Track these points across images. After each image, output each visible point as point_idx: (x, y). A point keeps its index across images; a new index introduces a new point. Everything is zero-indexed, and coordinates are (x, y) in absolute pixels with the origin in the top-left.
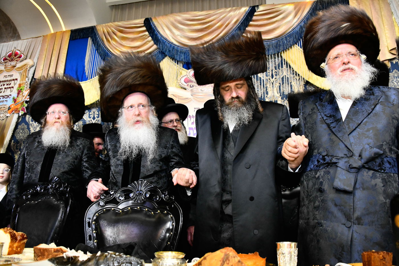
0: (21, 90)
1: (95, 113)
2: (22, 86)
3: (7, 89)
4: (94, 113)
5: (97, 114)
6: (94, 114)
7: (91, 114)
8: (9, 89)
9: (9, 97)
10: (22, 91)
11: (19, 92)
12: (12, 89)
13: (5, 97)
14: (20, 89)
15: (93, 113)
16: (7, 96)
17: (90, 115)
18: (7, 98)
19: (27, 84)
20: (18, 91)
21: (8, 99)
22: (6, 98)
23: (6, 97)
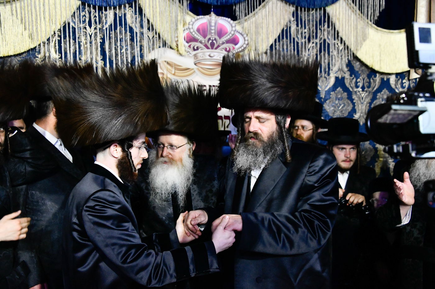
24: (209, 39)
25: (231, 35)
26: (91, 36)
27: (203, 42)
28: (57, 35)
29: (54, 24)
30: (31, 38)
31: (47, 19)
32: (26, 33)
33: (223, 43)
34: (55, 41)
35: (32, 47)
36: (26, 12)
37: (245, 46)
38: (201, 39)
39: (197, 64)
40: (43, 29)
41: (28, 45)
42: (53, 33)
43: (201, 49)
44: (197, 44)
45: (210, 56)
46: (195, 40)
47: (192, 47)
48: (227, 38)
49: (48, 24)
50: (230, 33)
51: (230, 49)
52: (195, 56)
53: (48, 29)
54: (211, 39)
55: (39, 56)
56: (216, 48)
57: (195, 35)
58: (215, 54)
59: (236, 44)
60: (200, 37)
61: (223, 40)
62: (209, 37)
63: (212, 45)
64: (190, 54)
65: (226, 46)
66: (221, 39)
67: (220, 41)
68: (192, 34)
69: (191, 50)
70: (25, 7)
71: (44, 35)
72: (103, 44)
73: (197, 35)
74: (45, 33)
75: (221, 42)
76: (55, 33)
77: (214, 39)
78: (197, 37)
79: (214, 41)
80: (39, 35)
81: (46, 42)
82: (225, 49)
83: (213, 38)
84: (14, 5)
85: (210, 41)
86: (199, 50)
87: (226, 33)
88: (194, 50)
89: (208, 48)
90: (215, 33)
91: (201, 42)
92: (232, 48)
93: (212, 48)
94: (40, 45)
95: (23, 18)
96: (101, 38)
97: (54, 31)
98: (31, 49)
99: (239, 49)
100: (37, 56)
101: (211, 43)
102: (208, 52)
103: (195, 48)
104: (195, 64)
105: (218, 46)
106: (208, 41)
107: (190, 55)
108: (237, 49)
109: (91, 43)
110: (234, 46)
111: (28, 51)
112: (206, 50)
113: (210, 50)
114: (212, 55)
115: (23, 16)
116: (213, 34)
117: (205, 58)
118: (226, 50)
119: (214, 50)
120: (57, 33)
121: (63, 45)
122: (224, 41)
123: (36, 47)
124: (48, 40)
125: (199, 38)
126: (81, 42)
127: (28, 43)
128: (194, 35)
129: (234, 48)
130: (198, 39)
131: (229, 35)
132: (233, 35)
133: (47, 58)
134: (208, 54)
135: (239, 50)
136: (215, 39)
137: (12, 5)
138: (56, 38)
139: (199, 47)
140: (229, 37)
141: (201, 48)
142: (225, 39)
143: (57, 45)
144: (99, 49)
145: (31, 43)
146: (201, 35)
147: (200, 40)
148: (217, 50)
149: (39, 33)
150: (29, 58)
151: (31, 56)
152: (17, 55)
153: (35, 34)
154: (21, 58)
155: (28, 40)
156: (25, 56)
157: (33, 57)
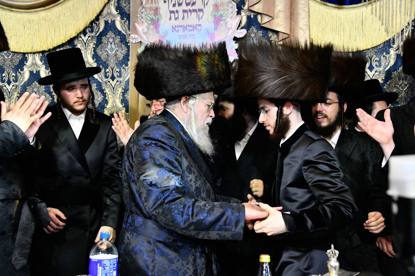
0: (221, 16)
2: (221, 8)
3: (189, 13)
4: (371, 59)
5: (376, 61)
8: (194, 14)
9: (196, 29)
10: (223, 18)
11: (217, 21)
12: (201, 14)
13: (188, 28)
14: (219, 14)
15: (369, 61)
16: (191, 26)
18: (194, 30)
19: (232, 6)
20: (215, 18)
21: (195, 32)
22: (191, 30)
23: (191, 28)
28: (411, 25)
29: (408, 16)
30: (386, 31)
31: (403, 13)
32: (383, 28)
34: (409, 31)
35: (387, 39)
36: (385, 9)
40: (398, 21)
41: (384, 38)
42: (407, 24)
49: (403, 16)
53: (403, 22)
55: (394, 46)
70: (383, 5)
71: (398, 27)
74: (399, 25)
80: (394, 28)
81: (400, 33)
84: (374, 5)
94: (394, 36)
95: (381, 15)
97: (408, 23)
98: (386, 41)
100: (392, 46)
115: (381, 13)
120: (411, 23)
123: (390, 39)
124: (402, 31)
127: (384, 36)
133: (400, 47)
137: (373, 5)
138: (410, 28)
145: (386, 36)
149: (395, 26)
150: (384, 49)
151: (387, 47)
152: (374, 47)
153: (391, 27)
154: (377, 49)
155: (384, 33)
156: (382, 48)
157: (388, 47)
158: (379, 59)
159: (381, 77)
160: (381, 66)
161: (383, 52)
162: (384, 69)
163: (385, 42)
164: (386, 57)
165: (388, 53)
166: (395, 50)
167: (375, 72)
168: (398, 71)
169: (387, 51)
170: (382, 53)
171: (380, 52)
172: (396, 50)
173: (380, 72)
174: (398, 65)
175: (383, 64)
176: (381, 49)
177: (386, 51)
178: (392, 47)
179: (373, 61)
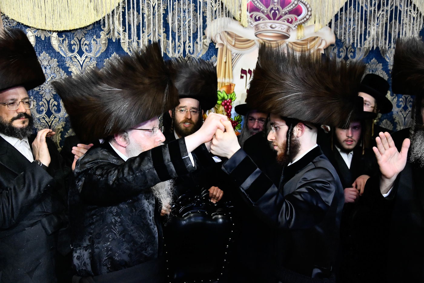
1: (82, 43)
4: (80, 41)
5: (86, 44)
6: (80, 44)
7: (74, 44)
15: (78, 43)
17: (70, 46)
24: (272, 9)
25: (294, 5)
26: (154, 8)
27: (265, 11)
28: (121, 6)
30: (96, 10)
32: (92, 5)
33: (286, 14)
34: (120, 13)
35: (98, 19)
37: (307, 17)
38: (263, 8)
39: (258, 36)
40: (108, 1)
41: (93, 18)
42: (117, 5)
43: (263, 20)
44: (260, 14)
45: (271, 27)
46: (257, 10)
47: (253, 17)
48: (290, 8)
50: (294, 3)
51: (292, 20)
52: (256, 26)
53: (113, 1)
54: (274, 9)
55: (105, 29)
56: (278, 19)
57: (258, 4)
58: (277, 25)
59: (299, 15)
60: (263, 7)
61: (286, 10)
62: (272, 7)
63: (275, 15)
64: (252, 24)
65: (288, 16)
66: (284, 9)
67: (283, 11)
68: (255, 4)
69: (252, 21)
71: (108, 7)
72: (166, 15)
73: (260, 4)
74: (109, 4)
75: (283, 13)
76: (119, 5)
77: (276, 9)
78: (259, 6)
79: (277, 11)
80: (104, 7)
81: (111, 14)
82: (287, 19)
83: (275, 7)
85: (273, 11)
86: (261, 21)
87: (290, 3)
88: (256, 20)
89: (270, 19)
90: (278, 3)
91: (263, 12)
92: (294, 19)
93: (274, 19)
94: (104, 17)
96: (164, 10)
97: (119, 3)
98: (96, 21)
99: (301, 20)
101: (273, 13)
102: (269, 23)
103: (257, 18)
104: (256, 35)
105: (281, 17)
106: (270, 11)
107: (252, 26)
108: (300, 21)
109: (154, 14)
110: (296, 17)
111: (94, 24)
112: (268, 21)
113: (272, 21)
114: (273, 26)
116: (275, 4)
117: (266, 29)
118: (288, 21)
119: (276, 21)
120: (121, 4)
121: (127, 17)
122: (287, 12)
123: (100, 20)
124: (113, 12)
125: (261, 7)
126: (145, 14)
127: (93, 15)
128: (256, 4)
129: (296, 19)
130: (261, 9)
131: (292, 5)
132: (296, 5)
133: (111, 31)
134: (270, 24)
135: (301, 22)
136: (278, 9)
138: (121, 10)
139: (261, 18)
140: (292, 7)
141: (263, 18)
142: (288, 9)
143: (121, 17)
144: (162, 21)
145: (96, 16)
146: (263, 4)
147: (262, 10)
148: (279, 21)
149: (104, 5)
150: (95, 31)
151: (97, 29)
152: (83, 28)
153: (100, 6)
154: (87, 31)
155: (94, 12)
156: (92, 29)
157: (99, 30)
158: (89, 43)
159: (92, 64)
160: (91, 51)
161: (94, 35)
162: (95, 56)
163: (95, 23)
164: (97, 41)
165: (99, 36)
166: (105, 33)
167: (85, 58)
168: (110, 58)
169: (98, 34)
170: (92, 36)
171: (89, 34)
172: (107, 34)
173: (91, 58)
174: (110, 52)
175: (93, 49)
176: (91, 32)
177: (96, 34)
178: (103, 30)
179: (83, 44)
